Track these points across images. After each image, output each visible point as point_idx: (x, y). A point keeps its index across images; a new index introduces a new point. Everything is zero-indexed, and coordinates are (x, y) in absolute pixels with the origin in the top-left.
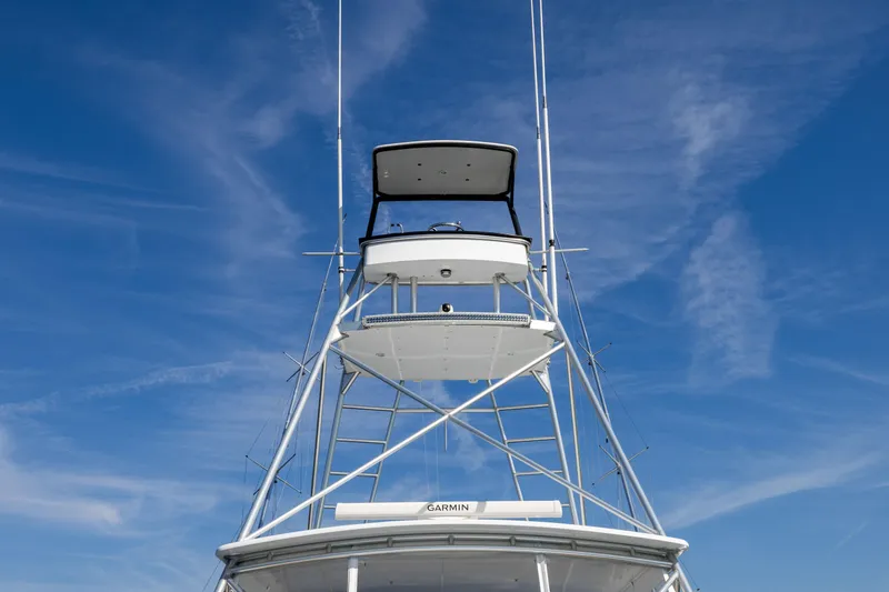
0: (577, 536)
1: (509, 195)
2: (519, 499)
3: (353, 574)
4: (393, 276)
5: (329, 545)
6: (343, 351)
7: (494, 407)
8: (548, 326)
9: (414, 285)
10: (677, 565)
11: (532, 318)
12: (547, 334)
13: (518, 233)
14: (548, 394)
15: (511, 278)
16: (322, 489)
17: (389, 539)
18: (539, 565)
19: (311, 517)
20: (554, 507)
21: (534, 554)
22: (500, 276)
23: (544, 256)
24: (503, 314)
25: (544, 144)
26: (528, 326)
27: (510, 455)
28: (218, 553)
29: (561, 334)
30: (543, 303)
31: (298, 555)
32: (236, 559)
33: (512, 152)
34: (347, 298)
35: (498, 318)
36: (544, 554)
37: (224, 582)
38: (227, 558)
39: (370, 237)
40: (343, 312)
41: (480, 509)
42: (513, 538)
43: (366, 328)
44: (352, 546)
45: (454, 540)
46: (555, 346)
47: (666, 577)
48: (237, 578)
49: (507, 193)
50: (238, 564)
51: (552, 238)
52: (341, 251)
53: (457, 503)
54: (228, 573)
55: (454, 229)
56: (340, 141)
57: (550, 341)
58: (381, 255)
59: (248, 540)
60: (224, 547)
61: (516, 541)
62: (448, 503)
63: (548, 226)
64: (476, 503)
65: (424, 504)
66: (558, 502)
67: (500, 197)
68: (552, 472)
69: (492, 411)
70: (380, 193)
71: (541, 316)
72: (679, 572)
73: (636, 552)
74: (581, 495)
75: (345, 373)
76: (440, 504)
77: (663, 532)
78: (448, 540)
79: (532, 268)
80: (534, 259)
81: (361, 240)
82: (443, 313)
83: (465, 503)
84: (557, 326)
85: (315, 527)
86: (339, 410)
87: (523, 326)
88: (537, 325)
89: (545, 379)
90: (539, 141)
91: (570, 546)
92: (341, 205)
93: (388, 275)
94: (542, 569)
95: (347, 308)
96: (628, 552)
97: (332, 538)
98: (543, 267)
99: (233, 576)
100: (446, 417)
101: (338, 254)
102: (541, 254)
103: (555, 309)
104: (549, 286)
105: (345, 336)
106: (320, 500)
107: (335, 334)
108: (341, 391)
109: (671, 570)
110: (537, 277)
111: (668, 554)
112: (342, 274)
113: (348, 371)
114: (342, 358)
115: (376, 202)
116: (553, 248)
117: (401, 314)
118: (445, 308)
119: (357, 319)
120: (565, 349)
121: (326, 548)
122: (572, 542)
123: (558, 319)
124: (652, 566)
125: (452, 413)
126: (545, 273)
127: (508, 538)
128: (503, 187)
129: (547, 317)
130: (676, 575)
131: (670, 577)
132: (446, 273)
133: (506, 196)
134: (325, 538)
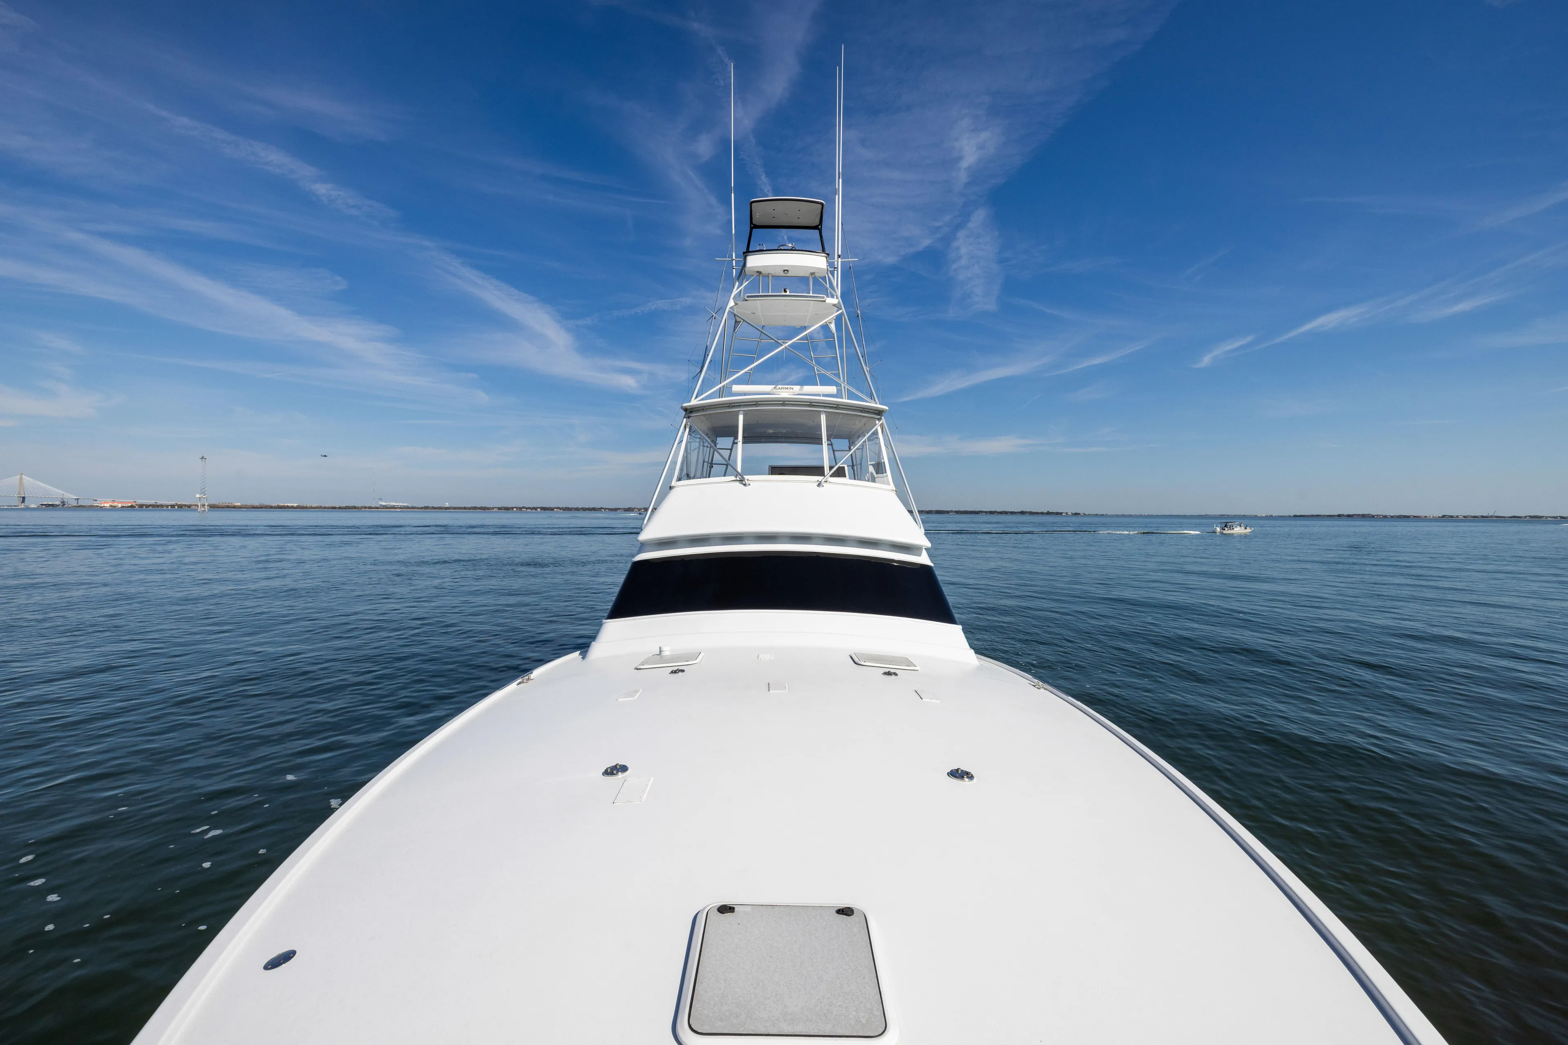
0: (839, 404)
1: (820, 227)
2: (818, 385)
3: (741, 417)
4: (759, 273)
5: (730, 405)
6: (735, 312)
7: (808, 340)
8: (835, 301)
9: (770, 277)
10: (883, 417)
11: (828, 297)
12: (834, 305)
13: (824, 251)
14: (834, 334)
15: (817, 275)
16: (725, 381)
17: (756, 403)
18: (822, 416)
19: (721, 393)
20: (832, 389)
21: (821, 411)
22: (812, 274)
23: (836, 262)
24: (813, 295)
25: (839, 199)
26: (825, 301)
27: (815, 367)
28: (682, 408)
29: (841, 305)
30: (834, 290)
31: (717, 409)
32: (690, 410)
33: (822, 204)
34: (737, 283)
35: (811, 297)
36: (825, 411)
37: (685, 420)
38: (686, 410)
39: (747, 252)
40: (735, 291)
41: (801, 389)
42: (811, 404)
43: (747, 300)
44: (740, 405)
45: (786, 404)
46: (838, 311)
47: (877, 422)
48: (691, 418)
49: (819, 225)
50: (691, 412)
51: (840, 254)
52: (734, 258)
53: (788, 386)
54: (687, 416)
55: (791, 248)
56: (733, 194)
57: (836, 308)
58: (755, 261)
59: (694, 402)
60: (685, 405)
61: (813, 405)
62: (784, 386)
63: (838, 249)
64: (799, 386)
65: (774, 386)
66: (835, 387)
67: (815, 228)
68: (828, 373)
69: (807, 342)
70: (753, 224)
71: (832, 297)
72: (883, 420)
73: (865, 411)
74: (846, 387)
75: (736, 321)
76: (781, 386)
77: (878, 403)
78: (783, 404)
79: (829, 269)
80: (831, 264)
81: (744, 253)
82: (784, 294)
83: (792, 387)
84: (839, 301)
85: (722, 397)
86: (734, 339)
87: (822, 301)
88: (830, 300)
89: (833, 326)
90: (837, 196)
91: (836, 408)
92: (733, 232)
93: (757, 272)
94: (823, 418)
95: (737, 289)
96: (862, 411)
97: (731, 402)
98: (835, 268)
99: (689, 417)
100: (783, 347)
101: (732, 260)
102: (834, 262)
103: (839, 292)
104: (837, 280)
105: (736, 304)
106: (724, 386)
107: (731, 303)
108: (734, 330)
109: (879, 419)
110: (831, 274)
111: (879, 413)
112: (734, 270)
113: (737, 321)
114: (735, 315)
115: (751, 229)
116: (840, 259)
117: (764, 294)
118: (785, 291)
119: (741, 296)
120: (842, 314)
121: (729, 406)
122: (837, 406)
123: (840, 298)
124: (872, 418)
125: (787, 345)
126: (836, 271)
127: (809, 404)
128: (817, 222)
129: (835, 297)
130: (881, 422)
131: (879, 422)
132: (786, 272)
133: (818, 227)
134: (729, 402)
